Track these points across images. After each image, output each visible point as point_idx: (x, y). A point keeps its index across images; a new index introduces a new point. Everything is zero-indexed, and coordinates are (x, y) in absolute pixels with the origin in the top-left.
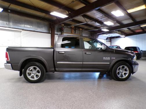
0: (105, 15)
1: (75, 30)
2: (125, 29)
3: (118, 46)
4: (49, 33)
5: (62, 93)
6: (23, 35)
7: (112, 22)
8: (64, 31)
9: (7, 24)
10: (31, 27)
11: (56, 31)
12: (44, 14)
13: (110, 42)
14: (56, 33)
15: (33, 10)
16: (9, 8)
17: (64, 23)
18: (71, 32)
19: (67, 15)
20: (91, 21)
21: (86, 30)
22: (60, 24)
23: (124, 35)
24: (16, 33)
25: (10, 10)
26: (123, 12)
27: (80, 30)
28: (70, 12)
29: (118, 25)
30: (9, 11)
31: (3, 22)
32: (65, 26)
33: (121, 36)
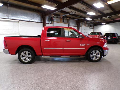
0: (88, 7)
1: (63, 20)
3: (99, 33)
4: (41, 23)
5: (49, 73)
6: (20, 25)
7: (94, 12)
8: (54, 21)
9: (7, 16)
10: (27, 17)
11: (48, 21)
12: (37, 7)
13: (93, 29)
15: (27, 3)
16: (8, 2)
17: (53, 14)
18: (60, 21)
19: (55, 7)
20: (76, 12)
21: (73, 19)
22: (51, 15)
23: (105, 23)
24: (14, 23)
25: (8, 4)
26: (102, 4)
27: (67, 19)
28: (58, 5)
30: (8, 5)
31: (4, 14)
32: (54, 17)
33: (102, 24)
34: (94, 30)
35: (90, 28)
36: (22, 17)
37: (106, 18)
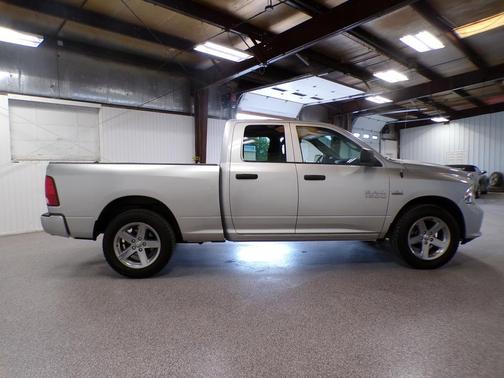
0: (377, 49)
2: (449, 95)
4: (189, 114)
6: (103, 122)
7: (401, 71)
9: (52, 86)
10: (131, 93)
11: (213, 108)
12: (173, 49)
13: (395, 143)
14: (210, 113)
16: (61, 34)
19: (249, 51)
23: (443, 115)
25: (61, 39)
26: (438, 36)
28: (258, 42)
29: (423, 80)
30: (60, 43)
31: (42, 79)
33: (435, 119)
34: (399, 144)
35: (384, 139)
36: (112, 91)
37: (447, 97)
